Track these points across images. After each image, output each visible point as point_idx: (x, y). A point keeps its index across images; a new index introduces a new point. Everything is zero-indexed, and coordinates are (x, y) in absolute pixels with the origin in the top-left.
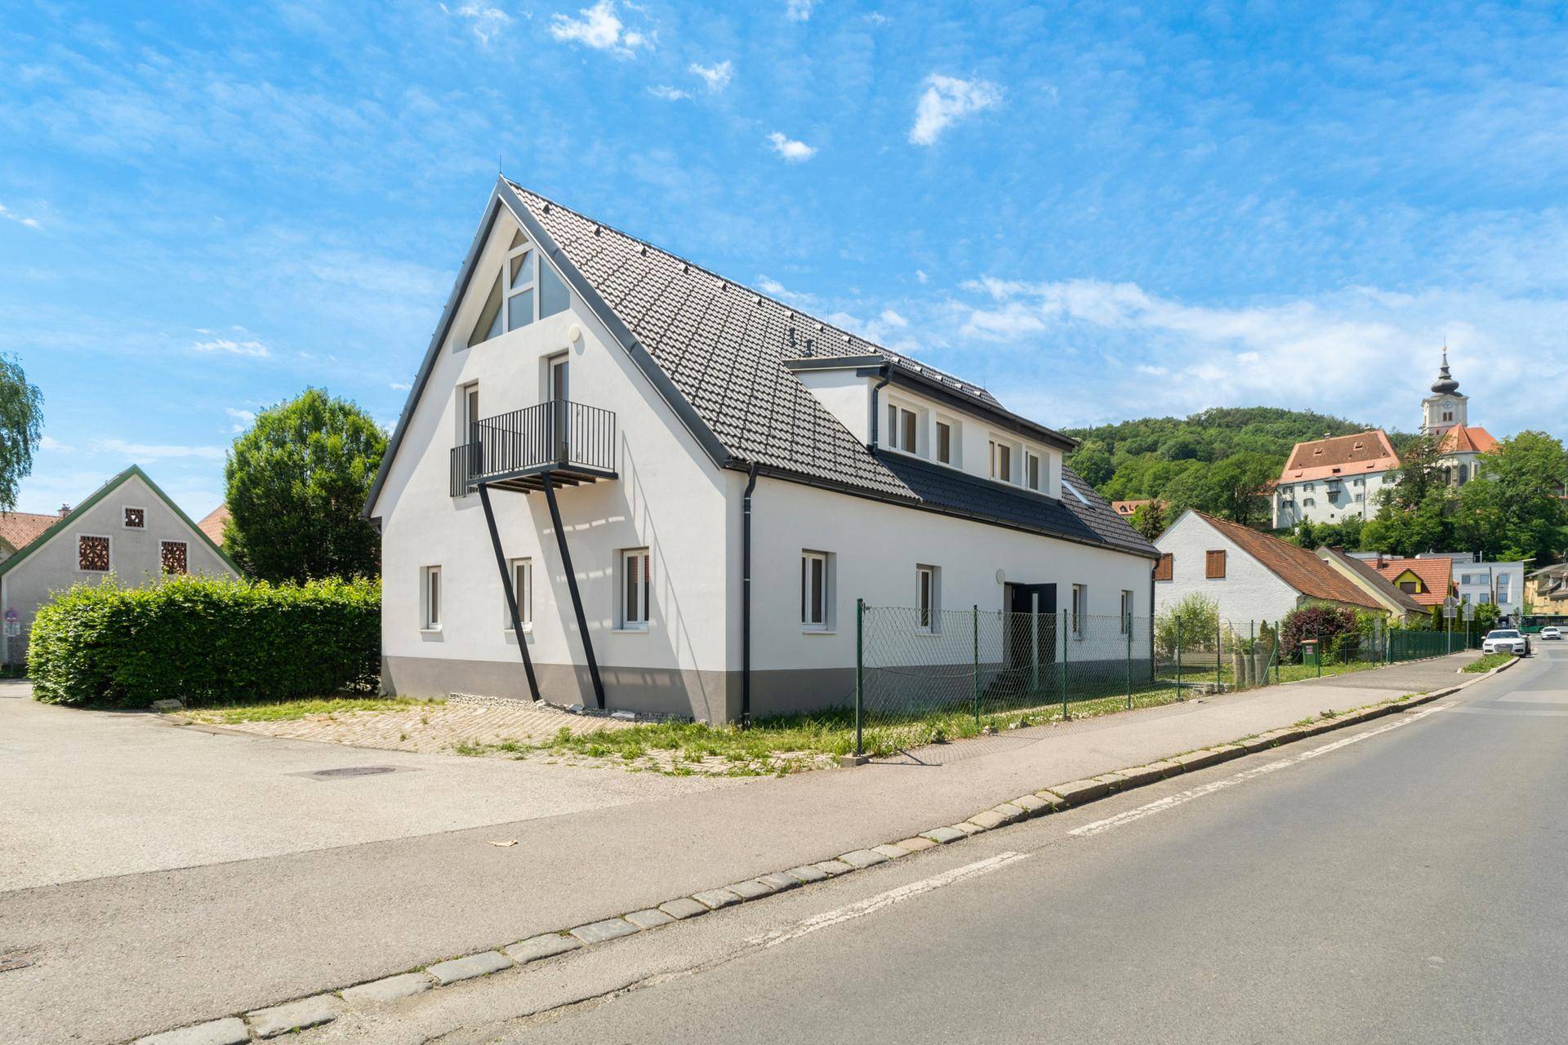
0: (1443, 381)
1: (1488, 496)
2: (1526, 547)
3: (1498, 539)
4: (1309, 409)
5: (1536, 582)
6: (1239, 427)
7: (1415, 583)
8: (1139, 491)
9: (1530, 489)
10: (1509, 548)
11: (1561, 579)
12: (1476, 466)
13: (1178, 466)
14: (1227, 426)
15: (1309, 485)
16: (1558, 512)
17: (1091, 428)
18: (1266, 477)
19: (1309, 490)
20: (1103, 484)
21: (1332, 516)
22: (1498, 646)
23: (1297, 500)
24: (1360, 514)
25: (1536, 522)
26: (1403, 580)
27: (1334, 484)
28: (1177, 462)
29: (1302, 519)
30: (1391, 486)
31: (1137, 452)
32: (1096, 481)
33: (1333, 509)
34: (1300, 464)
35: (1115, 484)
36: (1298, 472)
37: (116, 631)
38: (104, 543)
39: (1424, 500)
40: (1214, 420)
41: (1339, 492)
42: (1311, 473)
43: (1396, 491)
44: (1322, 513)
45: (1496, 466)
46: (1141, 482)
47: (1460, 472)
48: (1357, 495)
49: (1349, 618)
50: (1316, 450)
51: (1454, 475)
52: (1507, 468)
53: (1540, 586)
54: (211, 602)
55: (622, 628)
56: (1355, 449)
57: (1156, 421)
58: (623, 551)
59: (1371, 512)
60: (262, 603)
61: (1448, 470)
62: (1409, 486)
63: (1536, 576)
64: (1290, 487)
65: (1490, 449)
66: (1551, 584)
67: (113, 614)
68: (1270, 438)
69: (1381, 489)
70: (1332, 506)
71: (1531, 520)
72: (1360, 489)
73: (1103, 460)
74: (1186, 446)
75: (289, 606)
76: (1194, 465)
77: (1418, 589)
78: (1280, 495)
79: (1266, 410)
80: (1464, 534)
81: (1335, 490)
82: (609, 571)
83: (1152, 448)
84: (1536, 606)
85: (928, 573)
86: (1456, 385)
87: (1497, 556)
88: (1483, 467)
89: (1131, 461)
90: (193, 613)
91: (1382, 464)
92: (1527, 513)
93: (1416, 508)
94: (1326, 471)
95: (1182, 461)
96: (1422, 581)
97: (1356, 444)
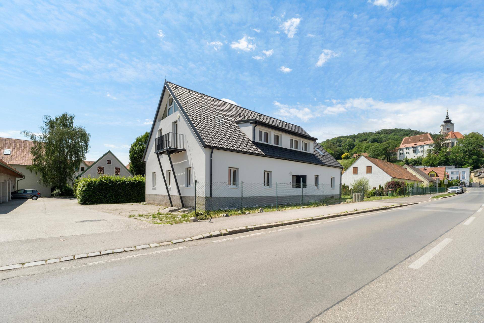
0: (447, 120)
1: (459, 150)
2: (471, 164)
3: (462, 162)
4: (410, 129)
5: (474, 173)
6: (390, 134)
7: (434, 174)
8: (361, 151)
9: (472, 148)
10: (465, 164)
11: (481, 173)
12: (456, 142)
13: (372, 144)
14: (386, 134)
15: (408, 148)
16: (481, 154)
17: (349, 135)
18: (396, 147)
19: (408, 150)
20: (352, 150)
21: (414, 156)
22: (452, 191)
23: (404, 152)
24: (422, 156)
25: (474, 157)
26: (431, 173)
27: (415, 148)
28: (372, 143)
29: (406, 157)
30: (431, 148)
31: (361, 141)
32: (350, 149)
33: (414, 155)
34: (405, 143)
35: (355, 149)
36: (405, 145)
37: (89, 188)
38: (103, 168)
39: (440, 152)
40: (383, 132)
41: (416, 150)
42: (408, 145)
43: (433, 149)
44: (411, 156)
45: (462, 142)
46: (362, 149)
47: (452, 144)
48: (421, 151)
49: (403, 183)
50: (410, 139)
51: (450, 145)
52: (465, 143)
53: (475, 174)
54: (110, 181)
55: (187, 187)
56: (421, 139)
57: (367, 133)
58: (188, 168)
59: (425, 155)
60: (122, 181)
61: (448, 144)
62: (436, 148)
63: (474, 172)
64: (402, 149)
65: (460, 137)
66: (478, 174)
67: (89, 184)
68: (398, 136)
69: (428, 149)
70: (414, 154)
71: (472, 156)
72: (422, 149)
73: (352, 143)
74: (375, 139)
75: (128, 182)
76: (376, 144)
77: (435, 175)
78: (399, 151)
79: (397, 129)
80: (452, 161)
81: (415, 150)
82: (184, 173)
83: (366, 140)
84: (474, 180)
85: (269, 173)
86: (451, 121)
87: (462, 166)
88: (459, 142)
89: (360, 143)
90: (106, 184)
91: (428, 142)
92: (471, 154)
93: (438, 154)
94: (413, 145)
95: (373, 143)
96: (436, 173)
97: (421, 137)
